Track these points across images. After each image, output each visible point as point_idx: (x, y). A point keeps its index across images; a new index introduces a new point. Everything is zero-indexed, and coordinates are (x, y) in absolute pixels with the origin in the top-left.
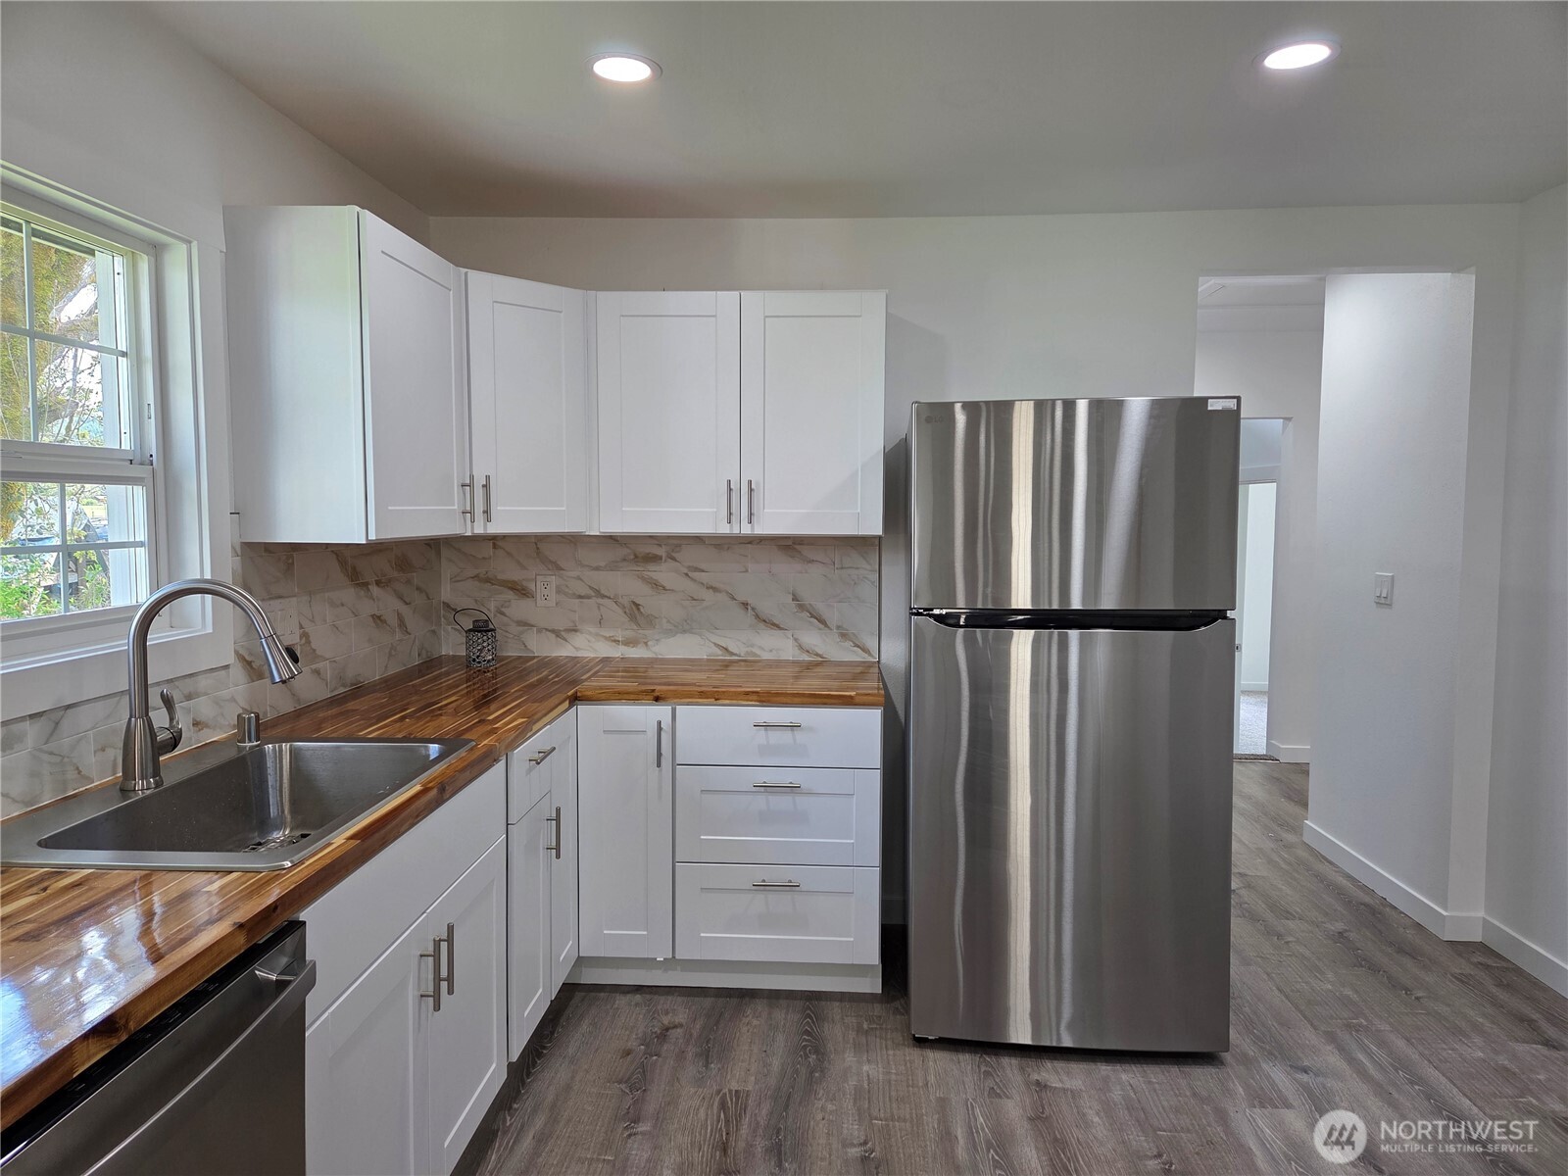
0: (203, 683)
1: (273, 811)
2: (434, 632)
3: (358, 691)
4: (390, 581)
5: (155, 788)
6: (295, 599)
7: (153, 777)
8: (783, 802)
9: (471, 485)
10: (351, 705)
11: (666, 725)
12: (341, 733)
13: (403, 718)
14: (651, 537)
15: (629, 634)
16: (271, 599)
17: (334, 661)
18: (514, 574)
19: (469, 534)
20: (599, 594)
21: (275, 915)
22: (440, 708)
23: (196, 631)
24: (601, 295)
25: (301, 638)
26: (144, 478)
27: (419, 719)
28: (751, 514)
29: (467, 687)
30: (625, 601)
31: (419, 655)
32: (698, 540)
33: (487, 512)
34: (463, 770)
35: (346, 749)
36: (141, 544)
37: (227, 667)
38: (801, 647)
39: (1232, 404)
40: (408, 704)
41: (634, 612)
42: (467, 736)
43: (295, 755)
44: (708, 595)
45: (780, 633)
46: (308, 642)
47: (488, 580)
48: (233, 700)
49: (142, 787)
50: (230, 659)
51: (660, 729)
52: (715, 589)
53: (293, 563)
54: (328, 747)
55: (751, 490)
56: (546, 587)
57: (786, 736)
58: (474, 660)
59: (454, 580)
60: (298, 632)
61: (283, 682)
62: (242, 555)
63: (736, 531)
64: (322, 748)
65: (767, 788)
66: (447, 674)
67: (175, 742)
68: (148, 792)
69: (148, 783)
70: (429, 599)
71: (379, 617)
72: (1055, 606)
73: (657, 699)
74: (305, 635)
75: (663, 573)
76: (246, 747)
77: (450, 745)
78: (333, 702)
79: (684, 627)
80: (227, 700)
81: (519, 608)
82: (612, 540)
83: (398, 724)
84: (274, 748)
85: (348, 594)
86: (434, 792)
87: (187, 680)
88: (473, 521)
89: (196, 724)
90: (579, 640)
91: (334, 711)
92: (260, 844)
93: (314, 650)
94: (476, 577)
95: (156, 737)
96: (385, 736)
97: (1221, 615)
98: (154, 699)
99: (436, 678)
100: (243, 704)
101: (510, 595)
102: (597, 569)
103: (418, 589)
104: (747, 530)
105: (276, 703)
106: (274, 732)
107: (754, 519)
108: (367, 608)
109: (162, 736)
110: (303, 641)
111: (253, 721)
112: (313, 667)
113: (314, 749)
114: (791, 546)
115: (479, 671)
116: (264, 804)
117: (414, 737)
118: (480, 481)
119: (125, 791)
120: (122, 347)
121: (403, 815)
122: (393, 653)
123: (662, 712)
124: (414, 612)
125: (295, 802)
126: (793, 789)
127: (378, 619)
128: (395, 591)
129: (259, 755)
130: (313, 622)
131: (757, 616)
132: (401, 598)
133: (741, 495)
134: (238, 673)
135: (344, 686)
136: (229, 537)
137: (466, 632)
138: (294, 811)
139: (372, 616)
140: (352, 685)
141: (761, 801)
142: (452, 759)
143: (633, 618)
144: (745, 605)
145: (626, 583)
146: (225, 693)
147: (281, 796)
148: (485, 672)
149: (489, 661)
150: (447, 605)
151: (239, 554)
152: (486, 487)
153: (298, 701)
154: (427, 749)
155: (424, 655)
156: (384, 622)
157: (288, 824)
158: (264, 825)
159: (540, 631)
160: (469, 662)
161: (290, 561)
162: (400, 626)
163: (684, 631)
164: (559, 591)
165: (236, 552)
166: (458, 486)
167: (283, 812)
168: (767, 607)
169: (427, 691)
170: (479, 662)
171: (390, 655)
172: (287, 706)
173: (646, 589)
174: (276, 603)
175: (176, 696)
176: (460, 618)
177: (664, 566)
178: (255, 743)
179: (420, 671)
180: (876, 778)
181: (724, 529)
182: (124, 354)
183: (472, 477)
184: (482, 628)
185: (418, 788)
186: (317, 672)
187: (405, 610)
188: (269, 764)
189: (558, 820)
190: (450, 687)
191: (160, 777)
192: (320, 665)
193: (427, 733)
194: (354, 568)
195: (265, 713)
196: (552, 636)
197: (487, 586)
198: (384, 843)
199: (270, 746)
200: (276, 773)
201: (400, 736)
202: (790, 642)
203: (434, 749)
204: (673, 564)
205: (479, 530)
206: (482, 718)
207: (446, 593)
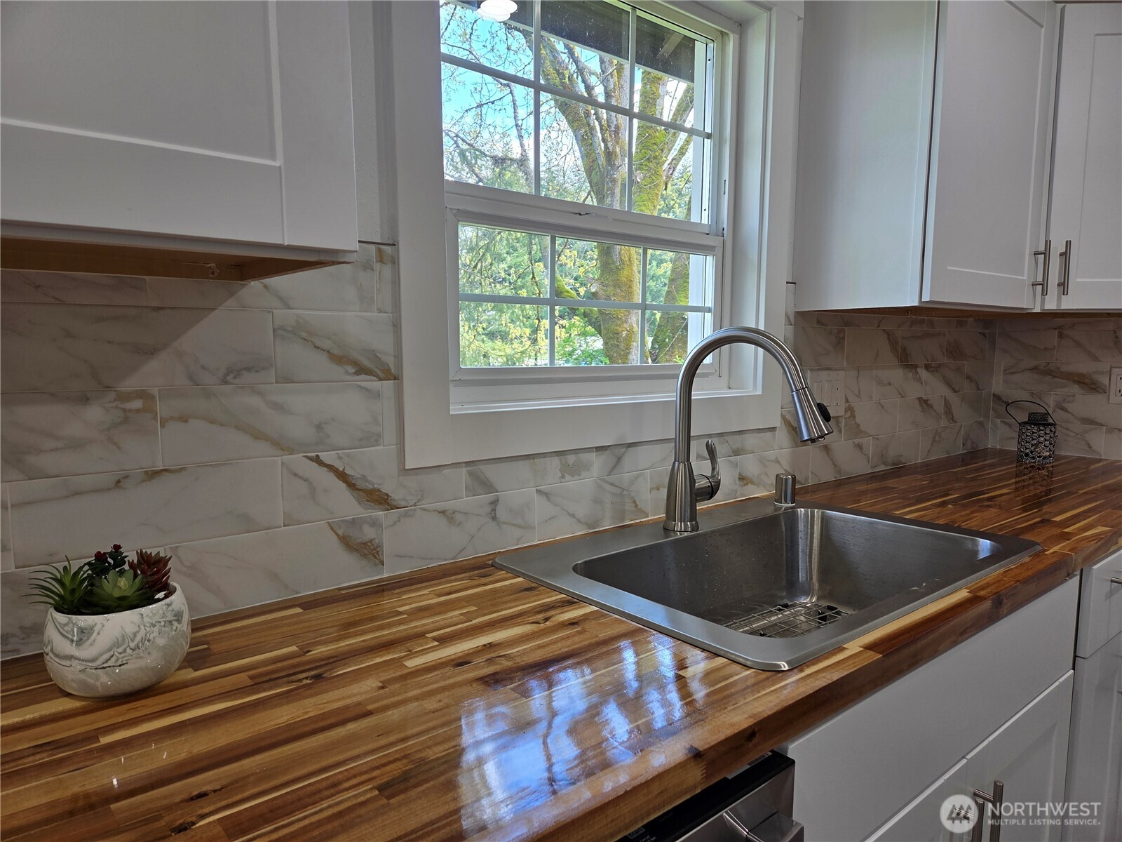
0: (751, 441)
1: (802, 576)
2: (981, 423)
3: (898, 470)
4: (939, 366)
5: (691, 532)
6: (844, 372)
7: (690, 521)
9: (1046, 253)
10: (890, 483)
12: (877, 508)
13: (944, 504)
16: (819, 369)
17: (878, 439)
18: (1082, 366)
19: (1037, 310)
21: (750, 745)
22: (990, 499)
23: (748, 392)
25: (846, 411)
26: (715, 247)
27: (964, 506)
29: (1016, 483)
31: (964, 444)
33: (1063, 284)
34: (1026, 581)
35: (880, 527)
36: (709, 310)
37: (773, 429)
40: (949, 490)
42: (1028, 537)
43: (825, 521)
46: (853, 416)
47: (1049, 373)
48: (777, 461)
49: (681, 529)
50: (777, 422)
53: (844, 338)
54: (860, 521)
58: (1027, 455)
59: (1008, 371)
60: (843, 406)
61: (813, 440)
62: (795, 325)
64: (854, 520)
66: (992, 466)
67: (711, 491)
68: (686, 534)
69: (686, 525)
70: (979, 389)
71: (926, 401)
74: (850, 409)
76: (782, 507)
77: (1008, 546)
78: (873, 477)
80: (772, 461)
81: (1085, 404)
83: (937, 510)
84: (806, 513)
85: (897, 375)
86: (987, 605)
87: (738, 437)
88: (1044, 293)
89: (742, 478)
91: (875, 485)
92: (786, 606)
93: (858, 425)
94: (1035, 369)
95: (695, 483)
96: (925, 519)
98: (697, 448)
99: (983, 468)
100: (787, 467)
101: (1075, 389)
103: (968, 377)
105: (816, 469)
106: (809, 497)
108: (915, 391)
109: (701, 483)
110: (849, 414)
111: (790, 482)
112: (857, 441)
113: (845, 521)
115: (1033, 467)
116: (792, 567)
117: (959, 527)
118: (1058, 248)
119: (667, 530)
120: (708, 130)
121: (942, 630)
122: (937, 439)
124: (962, 401)
125: (825, 571)
127: (924, 403)
128: (944, 377)
129: (791, 517)
130: (860, 397)
132: (949, 384)
134: (783, 436)
135: (885, 463)
136: (784, 305)
137: (1020, 424)
138: (822, 581)
139: (920, 399)
140: (893, 464)
142: (1011, 563)
146: (771, 454)
147: (810, 561)
148: (1039, 469)
149: (1045, 458)
150: (997, 398)
151: (793, 322)
152: (1065, 254)
153: (839, 472)
154: (976, 544)
155: (969, 444)
156: (930, 406)
157: (815, 592)
158: (793, 587)
159: (1109, 430)
160: (1019, 458)
161: (841, 335)
162: (946, 413)
165: (790, 321)
166: (1030, 255)
167: (811, 578)
169: (973, 479)
170: (1033, 458)
171: (934, 441)
172: (828, 476)
174: (824, 374)
175: (720, 449)
176: (1011, 410)
178: (790, 505)
179: (963, 460)
182: (709, 136)
183: (1048, 243)
184: (1039, 421)
185: (963, 594)
186: (859, 447)
187: (954, 399)
188: (801, 526)
190: (1000, 479)
191: (697, 523)
192: (863, 440)
193: (973, 523)
194: (904, 350)
195: (807, 479)
197: (1048, 378)
198: (915, 662)
199: (802, 509)
200: (807, 538)
201: (941, 522)
203: (985, 546)
205: (1051, 305)
206: (1046, 517)
207: (997, 384)
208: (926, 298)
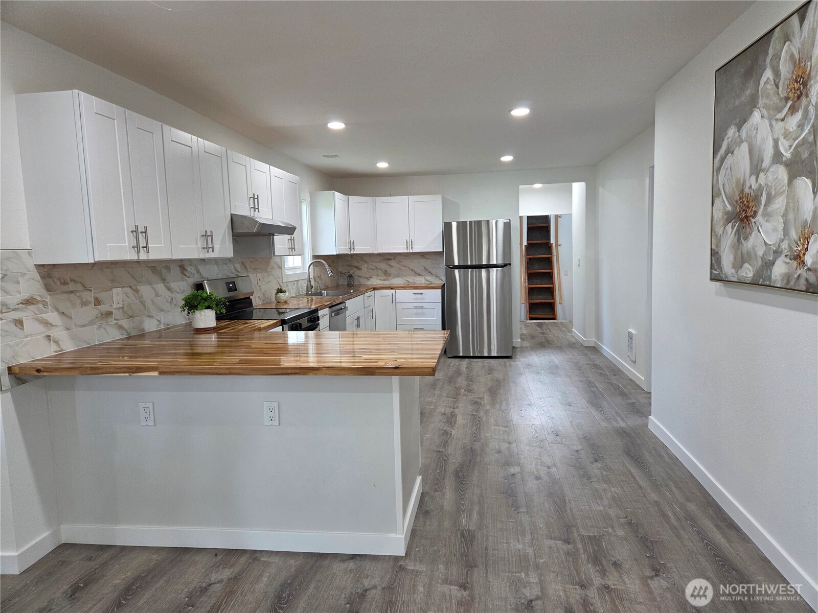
2: (338, 279)
8: (420, 311)
9: (350, 243)
11: (394, 294)
14: (389, 254)
15: (385, 278)
18: (356, 264)
19: (350, 253)
20: (377, 268)
24: (377, 198)
28: (412, 247)
30: (383, 270)
32: (400, 254)
33: (354, 249)
38: (426, 280)
39: (508, 221)
41: (386, 273)
44: (403, 268)
45: (421, 277)
47: (350, 266)
51: (392, 295)
52: (405, 266)
55: (412, 242)
56: (364, 267)
57: (420, 296)
58: (349, 284)
59: (342, 266)
63: (409, 251)
65: (416, 307)
70: (337, 270)
72: (474, 264)
73: (392, 288)
75: (392, 263)
79: (398, 276)
81: (358, 272)
82: (379, 255)
88: (351, 251)
90: (372, 280)
94: (347, 265)
97: (510, 264)
101: (355, 269)
102: (376, 262)
104: (411, 251)
107: (413, 248)
114: (423, 255)
118: (352, 242)
123: (393, 291)
126: (422, 307)
128: (332, 268)
131: (415, 273)
133: (410, 243)
137: (347, 277)
141: (415, 310)
143: (385, 274)
144: (412, 270)
145: (383, 266)
150: (341, 272)
151: (312, 257)
152: (353, 243)
159: (363, 278)
163: (398, 277)
164: (367, 268)
166: (347, 243)
168: (418, 271)
171: (332, 282)
173: (388, 267)
177: (392, 261)
180: (440, 304)
181: (406, 251)
183: (350, 241)
184: (351, 276)
189: (372, 311)
196: (366, 279)
202: (424, 279)
204: (394, 260)
205: (352, 253)
207: (340, 269)
208: (337, 253)
